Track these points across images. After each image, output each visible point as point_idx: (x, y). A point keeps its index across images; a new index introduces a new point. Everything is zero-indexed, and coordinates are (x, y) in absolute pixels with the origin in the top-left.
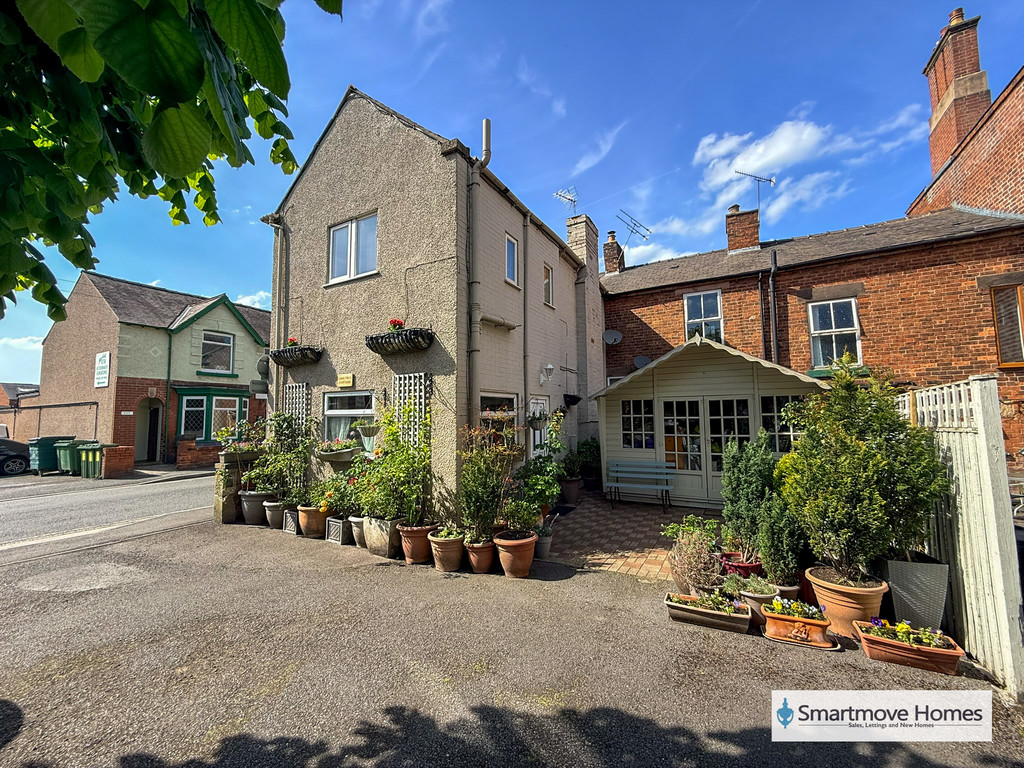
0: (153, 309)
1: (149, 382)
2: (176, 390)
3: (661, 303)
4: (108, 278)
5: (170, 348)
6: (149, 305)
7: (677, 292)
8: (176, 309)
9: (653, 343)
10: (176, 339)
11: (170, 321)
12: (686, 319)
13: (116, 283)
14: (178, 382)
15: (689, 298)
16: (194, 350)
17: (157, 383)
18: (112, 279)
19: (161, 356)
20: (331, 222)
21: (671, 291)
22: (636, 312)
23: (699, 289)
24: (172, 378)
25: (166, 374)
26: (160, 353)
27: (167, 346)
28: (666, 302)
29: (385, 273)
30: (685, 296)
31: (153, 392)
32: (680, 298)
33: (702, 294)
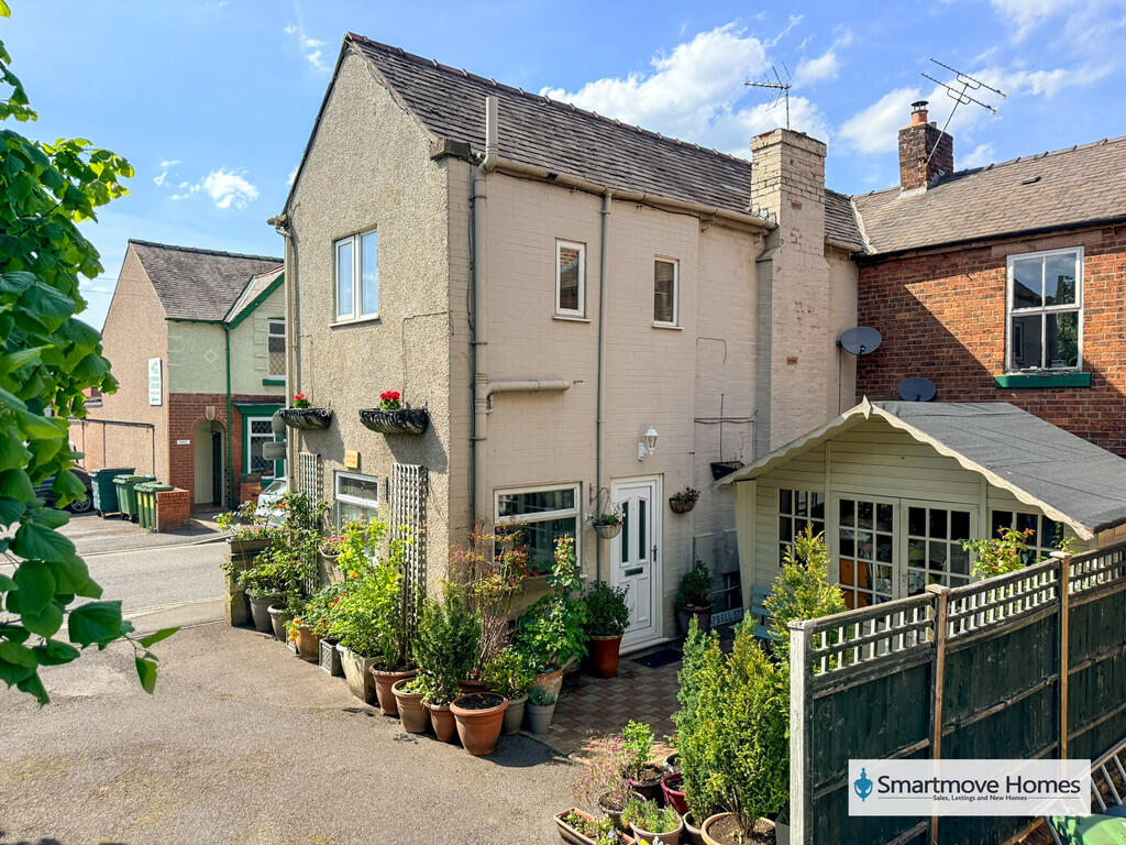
0: (209, 291)
1: (206, 398)
2: (240, 407)
3: (963, 272)
4: (158, 246)
5: (228, 349)
6: (203, 283)
7: (996, 251)
8: (237, 285)
9: (945, 352)
10: (235, 335)
11: (228, 307)
12: (1010, 305)
13: (167, 253)
14: (240, 396)
15: (1017, 265)
16: (257, 348)
17: (214, 399)
18: (163, 247)
19: (217, 361)
20: (335, 236)
21: (983, 248)
22: (916, 289)
23: (1038, 244)
24: (233, 392)
25: (226, 387)
26: (216, 356)
27: (225, 347)
28: (973, 270)
29: (384, 320)
30: (1011, 259)
31: (211, 411)
32: (1001, 262)
33: (1044, 254)
